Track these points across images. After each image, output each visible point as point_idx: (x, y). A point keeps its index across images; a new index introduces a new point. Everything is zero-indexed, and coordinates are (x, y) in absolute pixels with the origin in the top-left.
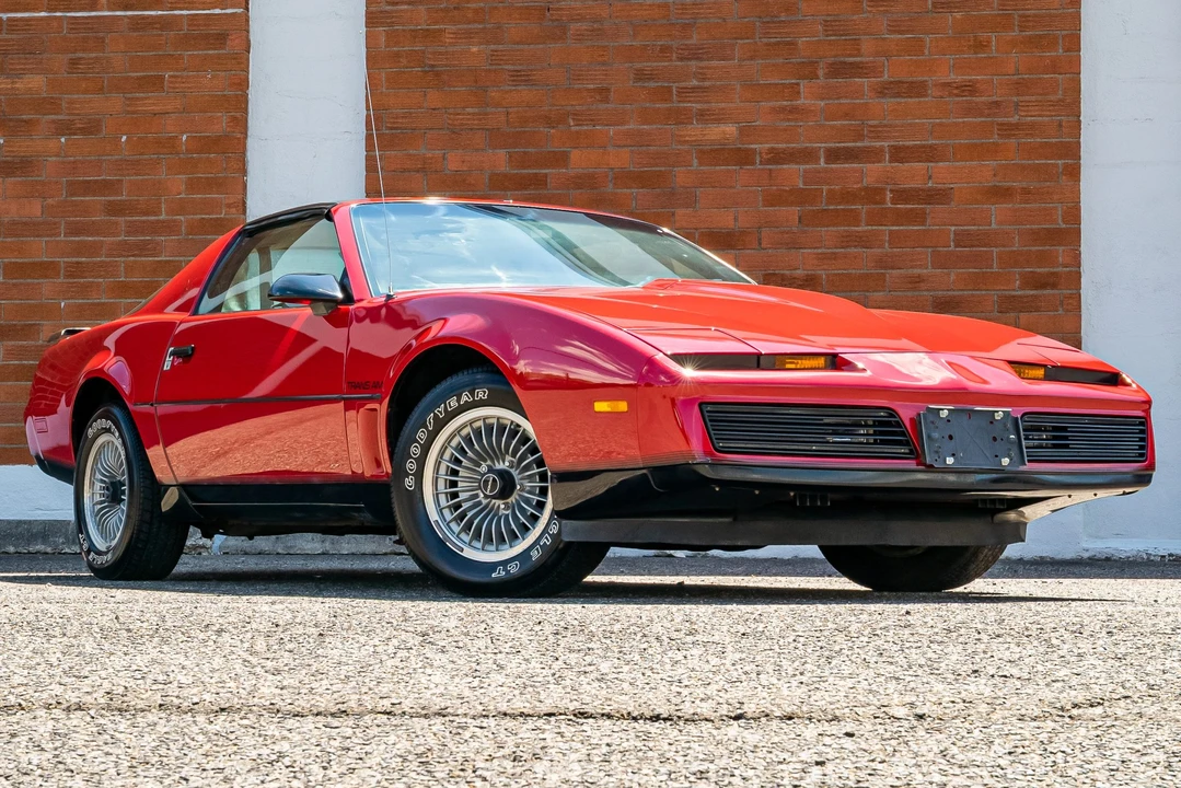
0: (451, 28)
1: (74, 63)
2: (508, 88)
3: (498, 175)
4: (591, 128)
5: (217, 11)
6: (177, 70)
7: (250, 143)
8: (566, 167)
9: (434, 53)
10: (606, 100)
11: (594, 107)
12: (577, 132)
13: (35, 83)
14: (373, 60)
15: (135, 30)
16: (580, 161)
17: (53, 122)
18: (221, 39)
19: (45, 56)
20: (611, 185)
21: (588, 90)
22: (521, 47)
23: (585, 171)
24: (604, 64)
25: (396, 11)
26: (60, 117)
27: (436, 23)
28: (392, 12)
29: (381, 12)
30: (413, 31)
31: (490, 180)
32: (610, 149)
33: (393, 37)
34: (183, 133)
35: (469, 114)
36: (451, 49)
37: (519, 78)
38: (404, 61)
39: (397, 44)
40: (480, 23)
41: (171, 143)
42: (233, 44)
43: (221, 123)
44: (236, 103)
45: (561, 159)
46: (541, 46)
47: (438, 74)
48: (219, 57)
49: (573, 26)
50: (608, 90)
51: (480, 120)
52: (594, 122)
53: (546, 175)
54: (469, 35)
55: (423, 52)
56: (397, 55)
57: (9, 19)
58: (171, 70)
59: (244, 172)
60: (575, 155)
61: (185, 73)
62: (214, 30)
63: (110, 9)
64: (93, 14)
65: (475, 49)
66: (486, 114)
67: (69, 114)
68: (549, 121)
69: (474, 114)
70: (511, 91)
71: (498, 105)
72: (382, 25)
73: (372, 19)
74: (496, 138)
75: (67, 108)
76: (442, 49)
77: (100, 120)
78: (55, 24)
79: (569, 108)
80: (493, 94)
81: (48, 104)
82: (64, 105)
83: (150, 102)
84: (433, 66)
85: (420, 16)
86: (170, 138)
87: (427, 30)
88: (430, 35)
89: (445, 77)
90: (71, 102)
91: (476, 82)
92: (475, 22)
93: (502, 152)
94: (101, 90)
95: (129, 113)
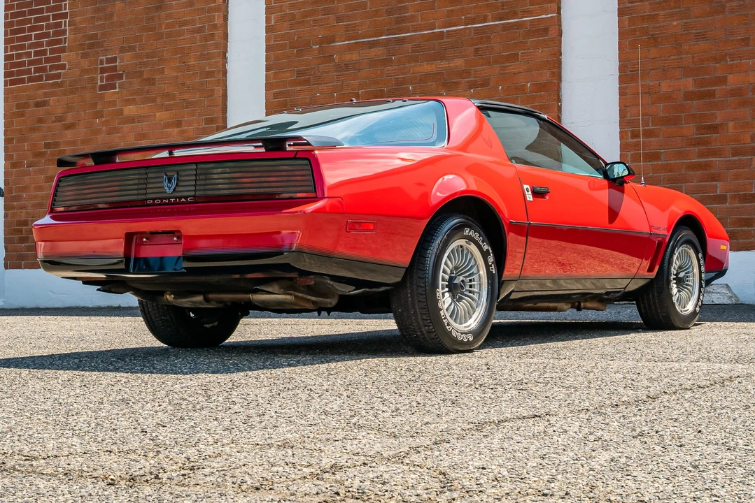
0: (662, 13)
1: (477, 50)
2: (693, 43)
3: (688, 92)
4: (739, 61)
5: (544, 16)
6: (524, 50)
7: (564, 85)
8: (726, 84)
9: (654, 28)
10: (747, 45)
11: (741, 49)
12: (731, 65)
13: (459, 63)
14: (621, 34)
15: (504, 31)
16: (733, 80)
17: (468, 82)
18: (546, 31)
19: (463, 48)
20: (751, 94)
21: (737, 40)
22: (700, 19)
23: (737, 86)
24: (746, 24)
25: (634, 6)
26: (471, 79)
27: (654, 11)
28: (631, 7)
29: (626, 8)
30: (642, 16)
31: (684, 95)
32: (750, 72)
33: (632, 21)
34: (528, 82)
35: (672, 60)
36: (662, 24)
37: (699, 37)
38: (638, 33)
39: (634, 25)
40: (677, 8)
41: (522, 89)
42: (552, 33)
43: (546, 76)
44: (555, 64)
45: (723, 81)
46: (711, 18)
47: (655, 39)
48: (545, 41)
49: (728, 5)
50: (748, 39)
51: (678, 62)
52: (740, 58)
53: (714, 90)
54: (672, 15)
55: (648, 27)
56: (634, 30)
57: (447, 31)
58: (522, 50)
59: (559, 100)
60: (730, 78)
61: (529, 51)
62: (542, 27)
63: (493, 22)
64: (485, 24)
65: (675, 23)
66: (682, 59)
67: (475, 77)
68: (716, 60)
69: (675, 59)
70: (695, 44)
71: (688, 53)
72: (626, 14)
73: (621, 12)
74: (688, 72)
75: (474, 74)
76: (658, 25)
77: (489, 79)
78: (468, 31)
79: (727, 51)
80: (685, 47)
81: (464, 73)
82: (472, 73)
83: (512, 67)
84: (653, 35)
85: (645, 9)
86: (522, 85)
87: (650, 15)
88: (652, 18)
89: (659, 40)
90: (476, 71)
91: (676, 41)
92: (675, 8)
93: (690, 79)
94: (489, 64)
95: (502, 74)
